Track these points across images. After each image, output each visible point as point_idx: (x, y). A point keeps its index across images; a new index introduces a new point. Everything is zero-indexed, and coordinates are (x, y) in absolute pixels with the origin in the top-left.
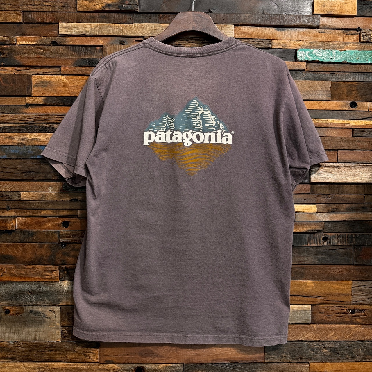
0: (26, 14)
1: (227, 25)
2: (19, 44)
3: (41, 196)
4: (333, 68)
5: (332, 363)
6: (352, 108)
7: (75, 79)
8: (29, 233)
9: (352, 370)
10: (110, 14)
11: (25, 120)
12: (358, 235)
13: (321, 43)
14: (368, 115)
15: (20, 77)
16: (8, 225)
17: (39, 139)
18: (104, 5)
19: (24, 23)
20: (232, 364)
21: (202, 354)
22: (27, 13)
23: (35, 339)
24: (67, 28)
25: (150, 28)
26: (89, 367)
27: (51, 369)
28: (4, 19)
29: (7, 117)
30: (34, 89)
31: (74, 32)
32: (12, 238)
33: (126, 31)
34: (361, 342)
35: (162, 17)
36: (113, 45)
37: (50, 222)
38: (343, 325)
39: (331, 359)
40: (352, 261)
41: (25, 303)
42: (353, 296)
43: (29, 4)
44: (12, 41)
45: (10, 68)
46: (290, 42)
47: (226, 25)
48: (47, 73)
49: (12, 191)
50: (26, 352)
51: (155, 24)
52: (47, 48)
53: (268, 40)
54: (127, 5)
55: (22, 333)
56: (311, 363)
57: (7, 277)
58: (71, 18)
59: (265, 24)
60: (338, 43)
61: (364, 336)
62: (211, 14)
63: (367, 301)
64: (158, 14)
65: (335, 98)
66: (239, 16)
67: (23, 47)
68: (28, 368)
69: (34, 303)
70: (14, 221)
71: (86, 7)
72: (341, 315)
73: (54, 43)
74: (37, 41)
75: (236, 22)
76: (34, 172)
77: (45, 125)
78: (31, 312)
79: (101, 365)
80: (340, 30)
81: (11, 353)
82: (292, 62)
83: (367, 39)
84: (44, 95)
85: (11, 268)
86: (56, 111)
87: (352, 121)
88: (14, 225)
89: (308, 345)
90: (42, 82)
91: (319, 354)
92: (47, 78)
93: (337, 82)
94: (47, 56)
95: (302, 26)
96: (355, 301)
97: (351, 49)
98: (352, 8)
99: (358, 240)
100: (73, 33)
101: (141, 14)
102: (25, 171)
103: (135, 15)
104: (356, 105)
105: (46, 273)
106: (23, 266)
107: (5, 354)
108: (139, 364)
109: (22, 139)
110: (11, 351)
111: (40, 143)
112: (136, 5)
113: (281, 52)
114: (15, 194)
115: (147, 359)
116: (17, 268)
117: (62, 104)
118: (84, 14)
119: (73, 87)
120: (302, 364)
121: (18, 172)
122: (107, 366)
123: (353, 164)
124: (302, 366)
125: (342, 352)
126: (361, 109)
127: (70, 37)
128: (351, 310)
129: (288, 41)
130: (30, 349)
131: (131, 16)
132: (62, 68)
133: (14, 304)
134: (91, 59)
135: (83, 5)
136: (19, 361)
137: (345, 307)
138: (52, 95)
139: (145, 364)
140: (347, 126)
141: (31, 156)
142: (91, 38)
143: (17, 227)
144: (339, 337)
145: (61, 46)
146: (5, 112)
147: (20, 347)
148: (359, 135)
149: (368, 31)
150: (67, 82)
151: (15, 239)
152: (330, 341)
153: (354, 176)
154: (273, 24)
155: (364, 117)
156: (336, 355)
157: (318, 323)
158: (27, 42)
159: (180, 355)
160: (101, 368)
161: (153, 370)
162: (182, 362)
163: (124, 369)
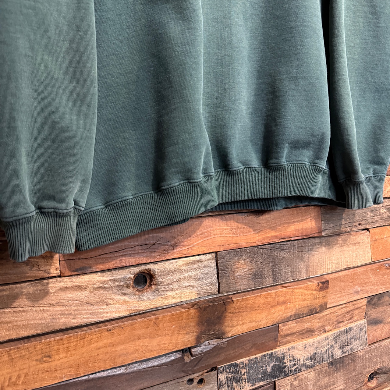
56: (371, 229)
79: (66, 279)
91: (378, 216)
108: (141, 264)
122: (80, 280)
159: (210, 238)
160: (66, 285)
161: (168, 272)
162: (214, 251)
163: (114, 281)
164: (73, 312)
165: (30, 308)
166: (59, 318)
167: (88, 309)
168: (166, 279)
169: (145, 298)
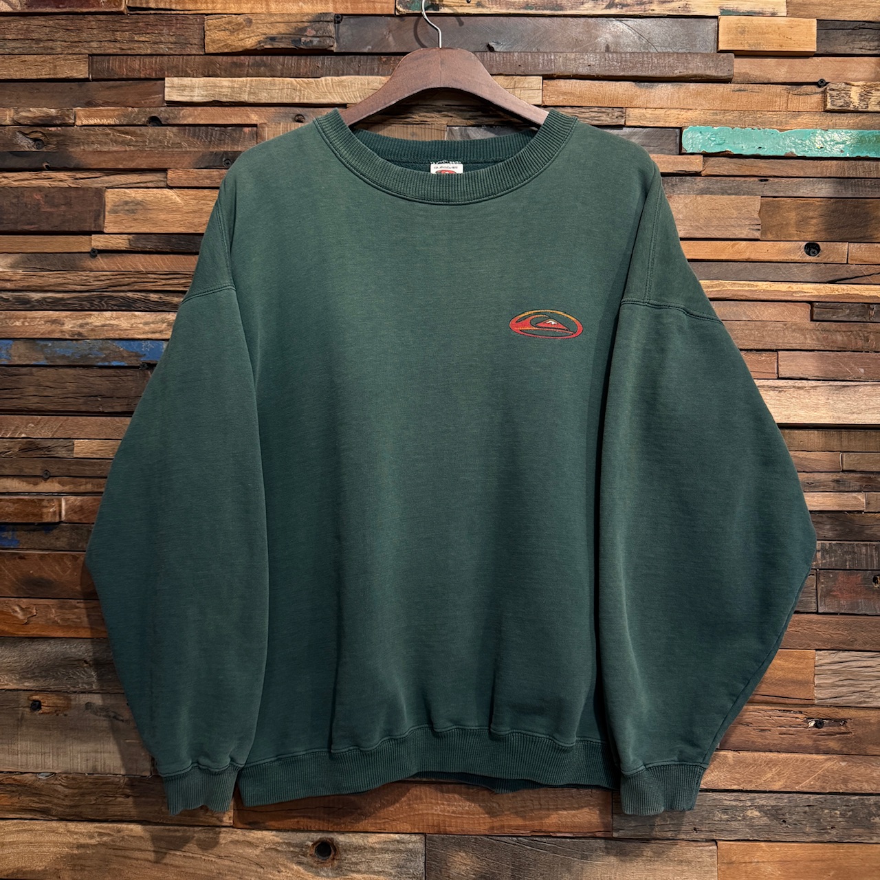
0: (97, 62)
1: (527, 77)
2: (80, 124)
4: (764, 168)
5: (771, 844)
6: (810, 255)
7: (195, 195)
8: (89, 531)
9: (819, 861)
10: (274, 57)
11: (88, 284)
12: (828, 545)
13: (736, 114)
14: (847, 272)
15: (81, 192)
16: (45, 510)
17: (118, 326)
18: (262, 38)
19: (94, 80)
20: (537, 839)
21: (468, 813)
22: (99, 57)
23: (95, 768)
24: (183, 88)
25: (360, 86)
26: (211, 836)
27: (127, 837)
28: (52, 72)
29: (51, 278)
30: (109, 217)
31: (198, 96)
32: (52, 541)
33: (308, 92)
34: (838, 797)
35: (385, 63)
36: (280, 124)
38: (796, 755)
39: (768, 834)
40: (815, 605)
41: (74, 687)
42: (819, 686)
43: (104, 40)
44: (67, 118)
45: (61, 175)
46: (667, 113)
47: (524, 77)
48: (138, 185)
49: (55, 436)
50: (73, 797)
51: (371, 78)
52: (139, 132)
53: (618, 110)
54: (310, 38)
55: (65, 754)
56: (722, 842)
57: (38, 626)
58: (190, 68)
59: (610, 74)
60: (774, 113)
61: (845, 781)
62: (492, 53)
63: (850, 698)
64: (376, 57)
65: (769, 235)
66: (552, 57)
67: (89, 130)
68: (76, 833)
69: (94, 687)
70: (56, 503)
71: (222, 44)
72: (789, 730)
73: (155, 121)
74: (118, 117)
75: (547, 71)
76: (103, 396)
77: (130, 294)
78: (87, 709)
79: (239, 831)
80: (780, 86)
81: (39, 799)
82: (672, 157)
83: (841, 104)
84: (130, 231)
85: (48, 606)
86: (154, 266)
87: (809, 285)
88: (57, 512)
89: (714, 800)
90: (126, 203)
91: (740, 820)
92: (137, 195)
93: (774, 199)
94: (138, 148)
95: (693, 79)
96: (824, 699)
97: (806, 126)
98: (805, 36)
99: (828, 556)
100: (196, 99)
101: (341, 57)
102: (83, 395)
103: (328, 60)
104: (819, 250)
106: (74, 602)
107: (26, 801)
108: (323, 831)
109: (81, 326)
110: (40, 795)
111: (118, 334)
112: (331, 37)
113: (647, 135)
114: (62, 444)
115: (342, 821)
116: (61, 607)
117: (167, 250)
118: (220, 58)
119: (191, 212)
120: (699, 844)
121: (70, 395)
122: (253, 835)
123: (813, 382)
124: (701, 848)
125: (794, 817)
126: (831, 260)
127: (188, 108)
128: (816, 721)
129: (662, 111)
130: (82, 791)
131: (319, 61)
132: (169, 172)
133: (52, 687)
134: (231, 152)
135: (218, 40)
136: (56, 818)
137: (801, 712)
138: (147, 231)
139: (337, 832)
140: (797, 297)
141: (98, 362)
142: (233, 108)
143: (63, 518)
144: (786, 782)
145: (169, 128)
146: (47, 268)
147: (60, 784)
148: (826, 317)
149: (843, 85)
150: (180, 201)
151: (59, 544)
152: (765, 792)
153: (816, 408)
154: (630, 73)
155: (836, 278)
156: (781, 824)
157: (737, 750)
158: (99, 120)
159: (417, 813)
160: (237, 838)
161: (356, 848)
162: (421, 831)
163: (289, 844)
164: (241, 871)
165: (199, 856)
166: (226, 874)
167: (256, 871)
168: (353, 858)
169: (325, 874)
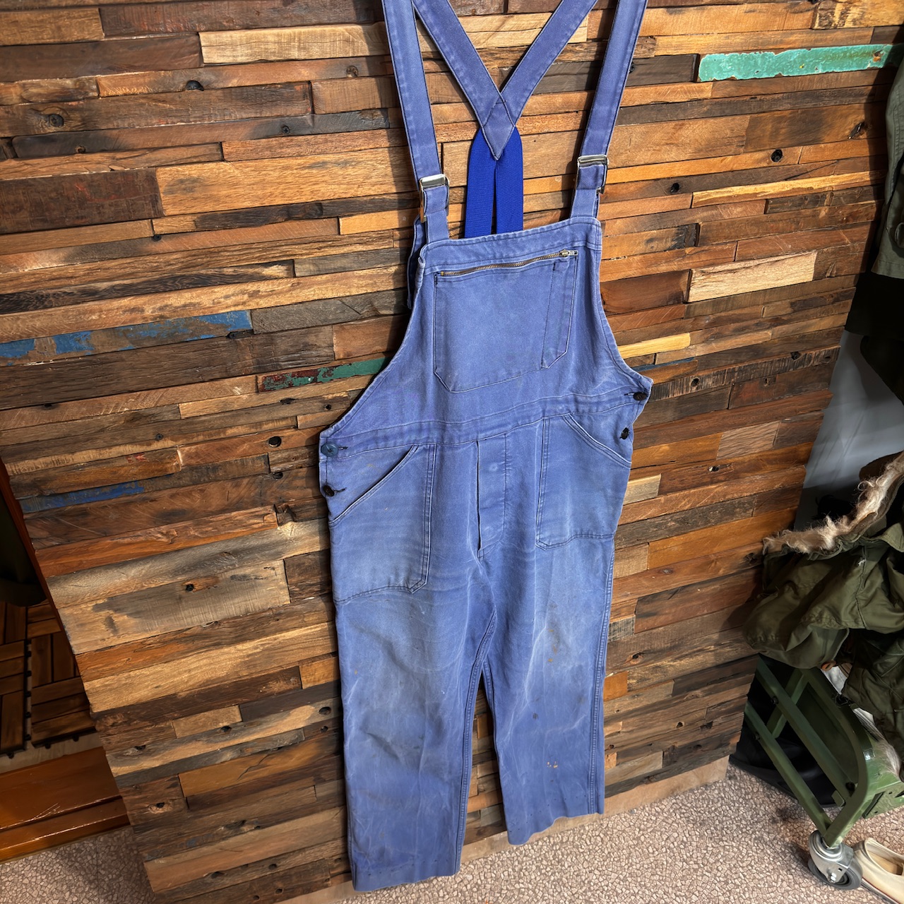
0: (108, 16)
2: (106, 95)
3: (221, 405)
4: (756, 88)
5: (679, 536)
6: (773, 160)
7: (255, 167)
8: (208, 469)
9: (703, 537)
11: (160, 269)
12: (743, 367)
13: (744, 37)
14: (797, 170)
15: (130, 177)
16: (168, 465)
17: (199, 304)
22: (111, 10)
23: (247, 611)
24: (223, 46)
27: (282, 641)
28: (56, 35)
30: (165, 199)
31: (242, 56)
32: (175, 482)
33: (361, 43)
34: (720, 504)
37: (244, 443)
38: (700, 489)
39: (678, 532)
40: (727, 405)
41: (221, 570)
42: (721, 450)
44: (88, 90)
45: (97, 157)
46: (689, 39)
48: (189, 161)
49: (158, 405)
50: (236, 631)
52: (178, 99)
53: (650, 39)
55: (221, 608)
57: (182, 542)
60: (773, 33)
63: (738, 452)
65: (749, 148)
67: (118, 101)
68: (244, 649)
69: (236, 566)
72: (698, 477)
73: (194, 85)
74: (150, 83)
77: (202, 272)
78: (232, 579)
81: (211, 640)
82: (689, 85)
84: (193, 211)
85: (186, 527)
86: (223, 241)
89: (650, 523)
90: (182, 181)
92: (192, 172)
96: (722, 456)
99: (741, 373)
104: (781, 154)
105: (252, 521)
106: (207, 519)
107: (199, 643)
109: (161, 309)
110: (210, 637)
111: (202, 312)
114: (167, 409)
116: (196, 525)
117: (237, 227)
119: (253, 185)
120: (640, 547)
123: (757, 261)
125: (693, 520)
126: (787, 162)
128: (713, 467)
129: (685, 38)
130: (242, 627)
132: (224, 146)
133: (200, 575)
137: (706, 466)
138: (211, 210)
140: (760, 196)
141: (187, 338)
143: (182, 465)
144: (692, 504)
145: (212, 92)
150: (239, 174)
151: (182, 482)
152: (680, 512)
155: (789, 176)
156: (686, 525)
157: (666, 493)
158: (128, 89)
